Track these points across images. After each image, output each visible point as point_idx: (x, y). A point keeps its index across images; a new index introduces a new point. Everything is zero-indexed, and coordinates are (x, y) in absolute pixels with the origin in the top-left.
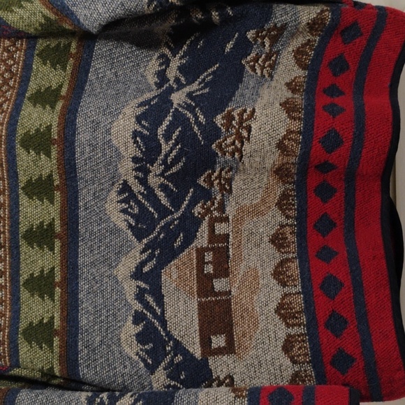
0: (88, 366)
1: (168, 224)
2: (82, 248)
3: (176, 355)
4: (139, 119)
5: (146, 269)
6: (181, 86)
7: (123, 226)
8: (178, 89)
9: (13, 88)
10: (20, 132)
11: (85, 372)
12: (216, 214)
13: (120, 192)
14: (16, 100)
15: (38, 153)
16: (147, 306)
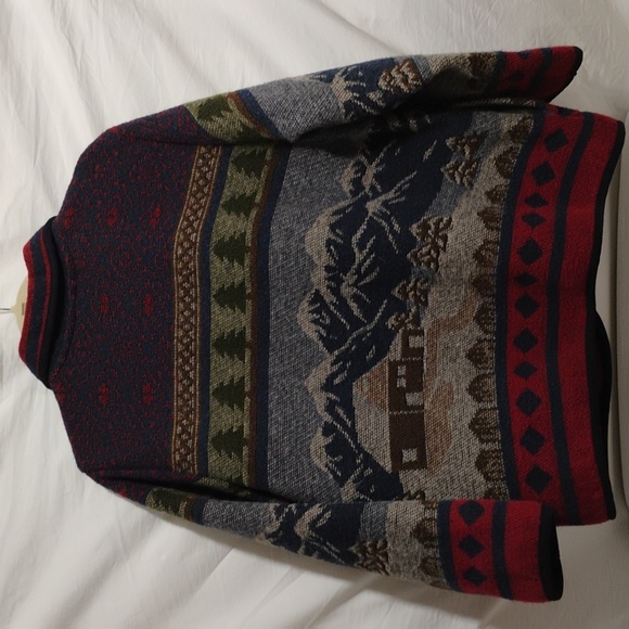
0: (277, 476)
1: (360, 337)
2: (273, 358)
3: (366, 468)
4: (333, 227)
5: (337, 381)
6: (376, 194)
7: (314, 336)
8: (373, 198)
9: (208, 195)
10: (215, 239)
11: (274, 483)
12: (410, 326)
13: (311, 303)
14: (210, 207)
15: (231, 261)
16: (337, 417)
